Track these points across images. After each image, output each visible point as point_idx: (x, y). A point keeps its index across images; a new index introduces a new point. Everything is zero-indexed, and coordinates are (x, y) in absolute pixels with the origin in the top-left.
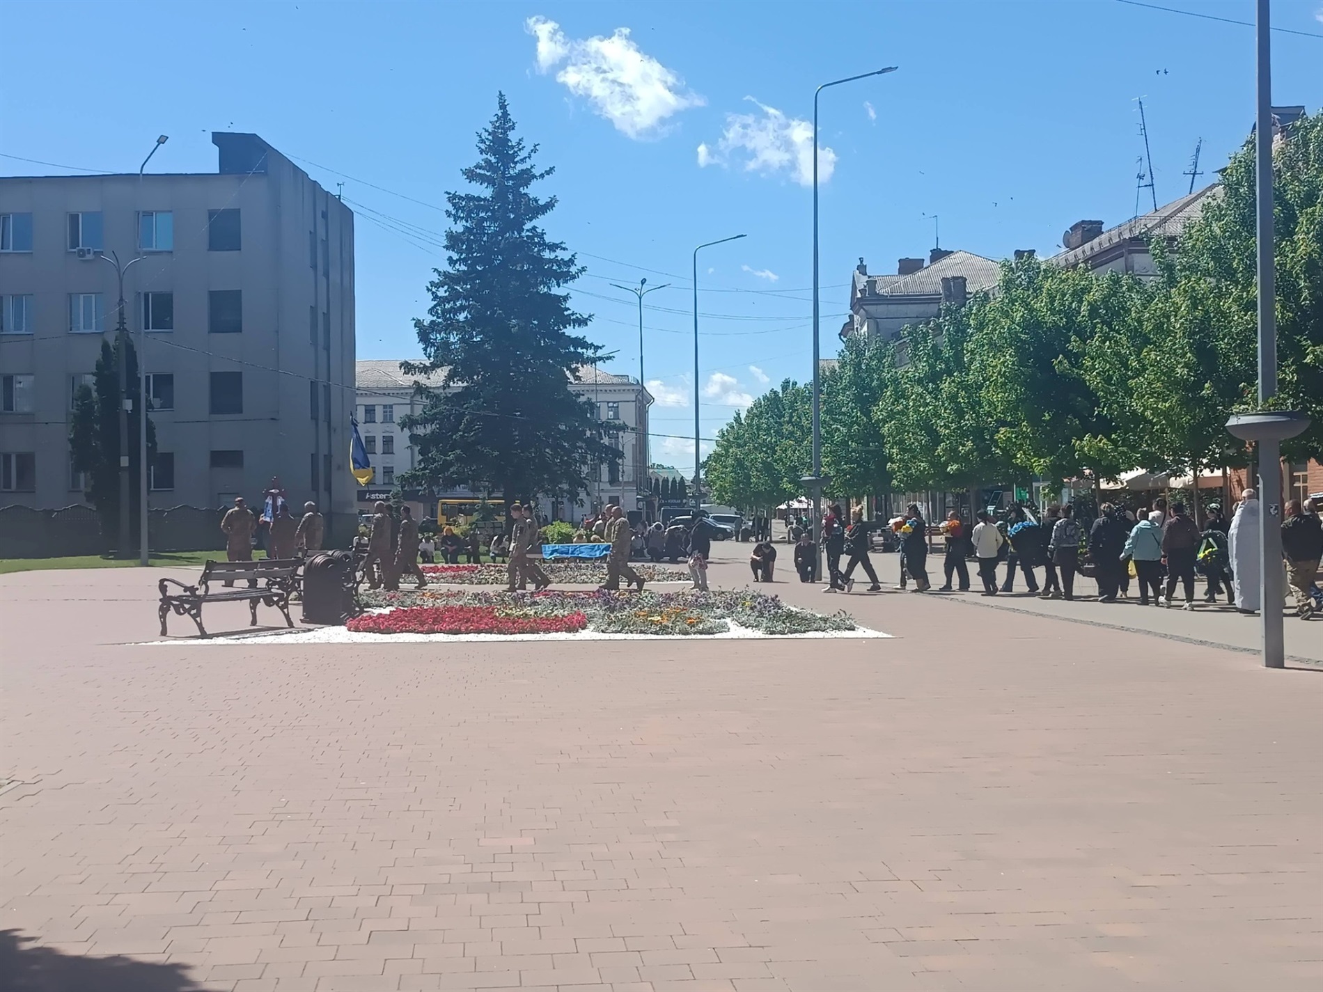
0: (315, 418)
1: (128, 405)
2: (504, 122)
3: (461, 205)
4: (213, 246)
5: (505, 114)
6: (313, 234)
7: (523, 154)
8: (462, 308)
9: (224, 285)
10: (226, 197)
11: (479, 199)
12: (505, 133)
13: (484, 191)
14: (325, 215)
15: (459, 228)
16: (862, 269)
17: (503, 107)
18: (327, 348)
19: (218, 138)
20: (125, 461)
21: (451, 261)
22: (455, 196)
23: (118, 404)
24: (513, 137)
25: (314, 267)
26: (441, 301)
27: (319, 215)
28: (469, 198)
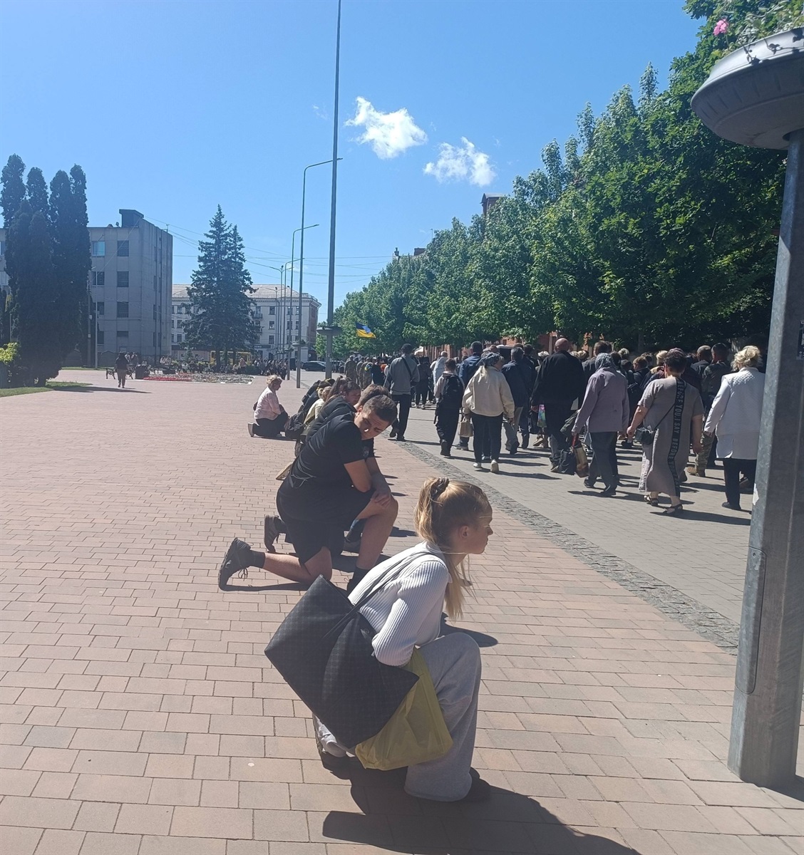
0: (155, 319)
1: (91, 317)
2: (220, 215)
3: (204, 246)
4: (119, 255)
5: (220, 213)
6: (156, 248)
7: (225, 228)
8: (203, 284)
9: (123, 269)
10: (123, 236)
11: (210, 244)
12: (220, 220)
13: (213, 241)
14: (160, 239)
15: (202, 255)
16: (397, 253)
17: (220, 210)
18: (161, 291)
19: (121, 211)
20: (89, 336)
21: (200, 266)
22: (202, 243)
23: (88, 316)
24: (223, 221)
25: (156, 261)
26: (195, 281)
27: (158, 239)
28: (207, 243)
